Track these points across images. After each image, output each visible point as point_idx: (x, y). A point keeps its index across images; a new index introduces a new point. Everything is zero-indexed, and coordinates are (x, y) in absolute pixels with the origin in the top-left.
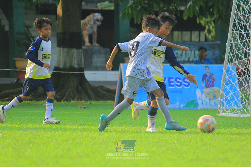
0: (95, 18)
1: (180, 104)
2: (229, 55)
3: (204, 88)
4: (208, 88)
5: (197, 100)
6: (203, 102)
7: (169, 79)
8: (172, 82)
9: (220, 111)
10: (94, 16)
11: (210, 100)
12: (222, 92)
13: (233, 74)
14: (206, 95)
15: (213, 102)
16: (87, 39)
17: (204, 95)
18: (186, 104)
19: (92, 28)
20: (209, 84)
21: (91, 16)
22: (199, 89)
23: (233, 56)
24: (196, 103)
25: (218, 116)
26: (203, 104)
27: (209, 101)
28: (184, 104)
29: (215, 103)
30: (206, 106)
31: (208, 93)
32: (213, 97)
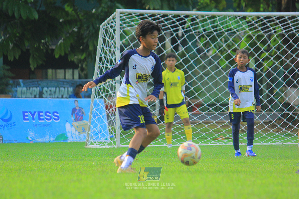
1: (50, 137)
2: (96, 88)
3: (73, 122)
4: (78, 122)
5: (66, 133)
6: (73, 135)
7: (39, 112)
8: (42, 116)
9: (88, 143)
11: (80, 133)
12: (90, 124)
13: (100, 106)
14: (75, 129)
15: (82, 136)
17: (73, 129)
18: (55, 137)
20: (78, 118)
22: (69, 122)
23: (100, 89)
24: (66, 136)
25: (85, 148)
26: (72, 137)
27: (79, 135)
28: (54, 138)
29: (84, 136)
30: (76, 139)
31: (77, 127)
32: (83, 131)
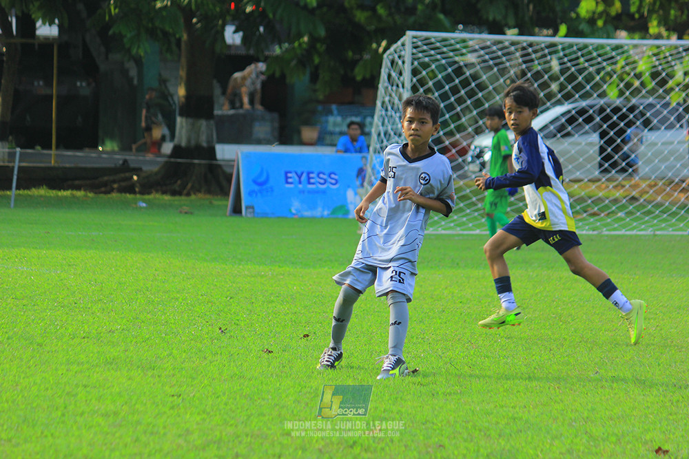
0: (258, 69)
1: (323, 210)
10: (256, 67)
16: (246, 100)
19: (253, 83)
21: (253, 66)
